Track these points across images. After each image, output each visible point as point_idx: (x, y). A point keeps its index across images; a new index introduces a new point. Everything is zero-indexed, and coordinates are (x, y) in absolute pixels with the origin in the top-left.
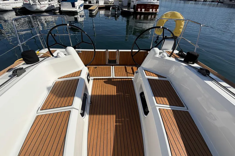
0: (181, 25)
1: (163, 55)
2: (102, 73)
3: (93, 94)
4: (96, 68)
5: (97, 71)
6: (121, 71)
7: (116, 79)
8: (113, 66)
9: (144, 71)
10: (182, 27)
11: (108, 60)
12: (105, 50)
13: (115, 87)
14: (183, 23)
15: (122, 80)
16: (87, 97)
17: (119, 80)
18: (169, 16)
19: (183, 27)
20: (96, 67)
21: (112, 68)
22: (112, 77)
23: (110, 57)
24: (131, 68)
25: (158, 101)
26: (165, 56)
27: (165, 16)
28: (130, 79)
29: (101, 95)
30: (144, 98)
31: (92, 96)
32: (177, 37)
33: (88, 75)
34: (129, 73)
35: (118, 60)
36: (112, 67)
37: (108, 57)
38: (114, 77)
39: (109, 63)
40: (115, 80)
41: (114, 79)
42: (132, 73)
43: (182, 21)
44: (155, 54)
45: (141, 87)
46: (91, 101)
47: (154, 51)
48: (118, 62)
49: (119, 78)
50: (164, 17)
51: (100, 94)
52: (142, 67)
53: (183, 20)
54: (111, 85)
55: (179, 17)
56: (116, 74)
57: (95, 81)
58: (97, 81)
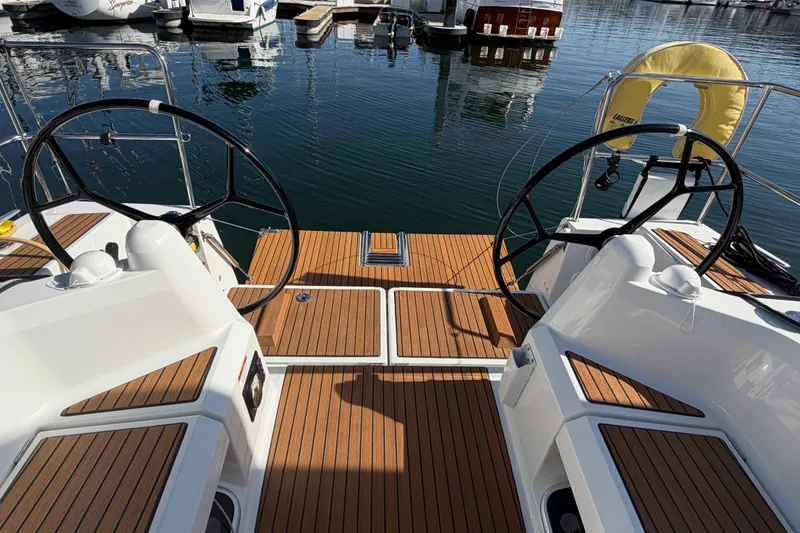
0: (731, 104)
1: (679, 278)
2: (334, 330)
3: (280, 460)
4: (305, 297)
5: (309, 316)
6: (430, 321)
7: (404, 369)
8: (392, 291)
9: (565, 359)
10: (735, 115)
13: (401, 427)
14: (740, 97)
15: (438, 377)
17: (418, 377)
18: (676, 63)
19: (738, 117)
20: (308, 296)
21: (388, 300)
22: (382, 360)
26: (692, 289)
27: (654, 64)
28: (477, 377)
32: (709, 162)
34: (472, 333)
38: (396, 360)
40: (399, 378)
41: (394, 369)
42: (486, 334)
43: (738, 90)
44: (635, 270)
47: (628, 253)
49: (422, 369)
52: (551, 331)
54: (378, 416)
55: (724, 72)
56: (406, 338)
57: (297, 377)
58: (307, 377)
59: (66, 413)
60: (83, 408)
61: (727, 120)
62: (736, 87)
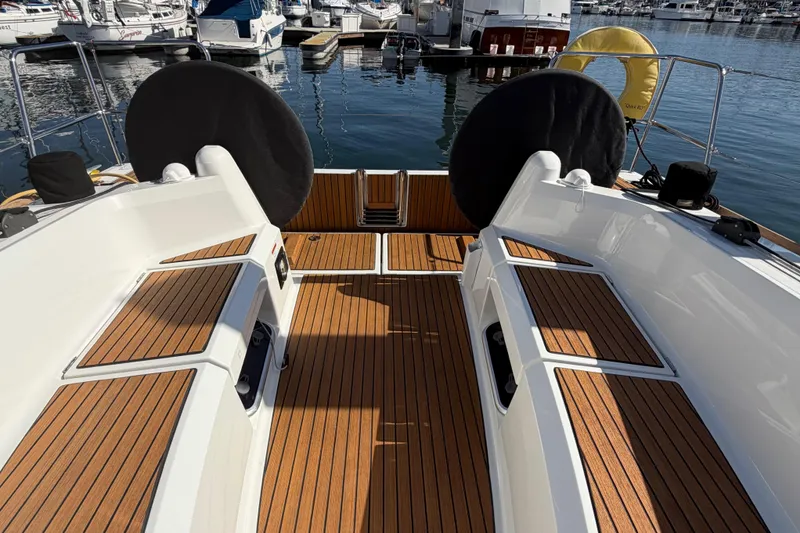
0: (647, 74)
1: (575, 176)
2: (338, 257)
3: (297, 332)
4: (315, 239)
5: (320, 248)
7: (393, 277)
8: (385, 235)
9: (501, 241)
10: (653, 83)
11: (366, 208)
12: (354, 171)
13: (387, 307)
14: (654, 68)
16: (272, 337)
18: (599, 43)
19: (654, 84)
20: (319, 238)
21: (382, 242)
22: (377, 271)
23: (371, 196)
24: (457, 240)
25: (551, 341)
26: (582, 181)
27: (583, 45)
29: (328, 338)
30: (501, 343)
31: (290, 337)
32: (634, 121)
33: (281, 256)
35: (404, 208)
36: (378, 235)
37: (362, 198)
38: (386, 271)
39: (368, 223)
40: (388, 282)
41: (384, 278)
42: (460, 260)
43: (651, 63)
45: (491, 305)
46: (286, 357)
48: (403, 218)
49: (406, 277)
50: (580, 48)
51: (324, 332)
52: (495, 228)
53: (655, 57)
54: (372, 302)
55: (638, 48)
56: (395, 260)
57: (310, 285)
58: (317, 285)
59: (162, 263)
60: (173, 261)
61: (647, 87)
62: (650, 60)
